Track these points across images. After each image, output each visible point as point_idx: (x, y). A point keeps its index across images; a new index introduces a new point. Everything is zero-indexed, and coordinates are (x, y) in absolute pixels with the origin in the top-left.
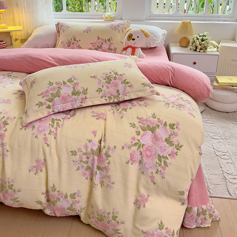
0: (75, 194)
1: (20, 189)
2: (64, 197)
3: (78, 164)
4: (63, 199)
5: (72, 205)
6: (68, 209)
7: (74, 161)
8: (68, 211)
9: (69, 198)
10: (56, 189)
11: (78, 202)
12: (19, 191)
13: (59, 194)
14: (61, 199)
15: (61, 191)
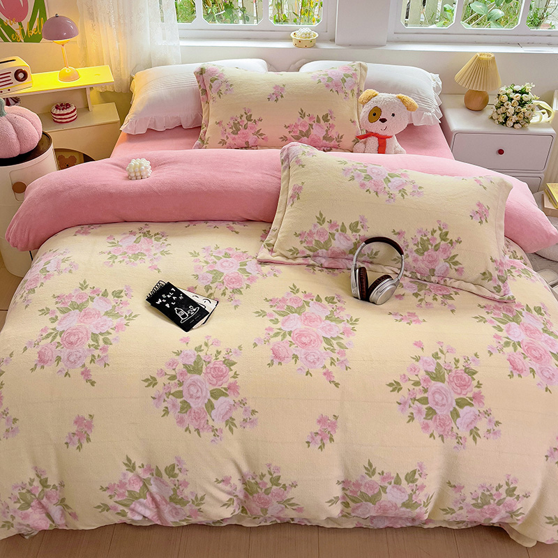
0: (415, 473)
1: (295, 482)
2: (395, 483)
3: (410, 406)
4: (393, 487)
5: (411, 496)
6: (404, 505)
7: (400, 404)
8: (404, 509)
9: (404, 482)
10: (375, 469)
11: (422, 487)
12: (294, 485)
13: (384, 479)
14: (389, 487)
15: (385, 471)
